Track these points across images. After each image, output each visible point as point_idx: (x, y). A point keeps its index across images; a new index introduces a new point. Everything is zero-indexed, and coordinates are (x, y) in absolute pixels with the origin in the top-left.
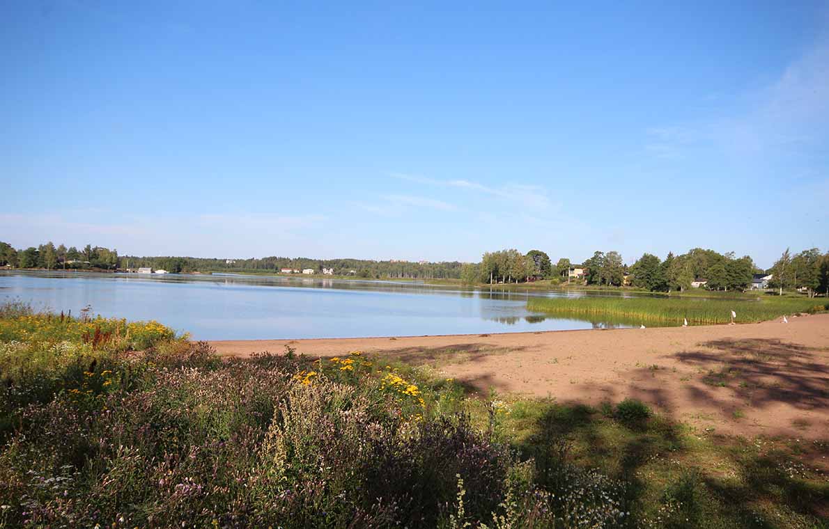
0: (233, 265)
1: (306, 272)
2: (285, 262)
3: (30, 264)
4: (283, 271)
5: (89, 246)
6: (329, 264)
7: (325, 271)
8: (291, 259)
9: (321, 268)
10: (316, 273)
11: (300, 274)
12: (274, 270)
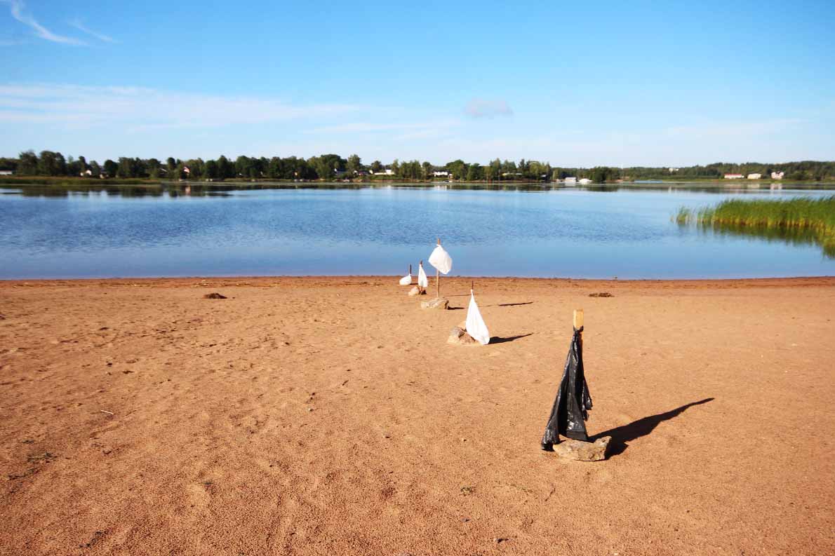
0: (674, 173)
1: (751, 176)
2: (731, 168)
3: (475, 177)
4: (726, 177)
5: (523, 161)
6: (779, 168)
7: (774, 175)
8: (739, 164)
9: (769, 172)
10: (763, 178)
11: (746, 179)
12: (716, 176)
